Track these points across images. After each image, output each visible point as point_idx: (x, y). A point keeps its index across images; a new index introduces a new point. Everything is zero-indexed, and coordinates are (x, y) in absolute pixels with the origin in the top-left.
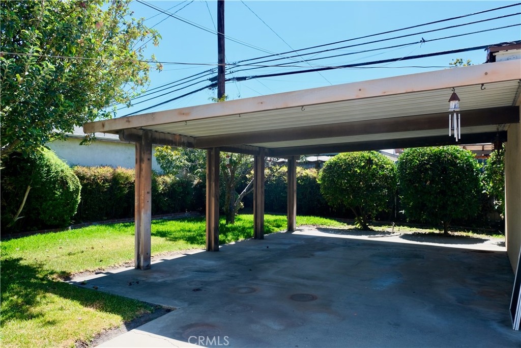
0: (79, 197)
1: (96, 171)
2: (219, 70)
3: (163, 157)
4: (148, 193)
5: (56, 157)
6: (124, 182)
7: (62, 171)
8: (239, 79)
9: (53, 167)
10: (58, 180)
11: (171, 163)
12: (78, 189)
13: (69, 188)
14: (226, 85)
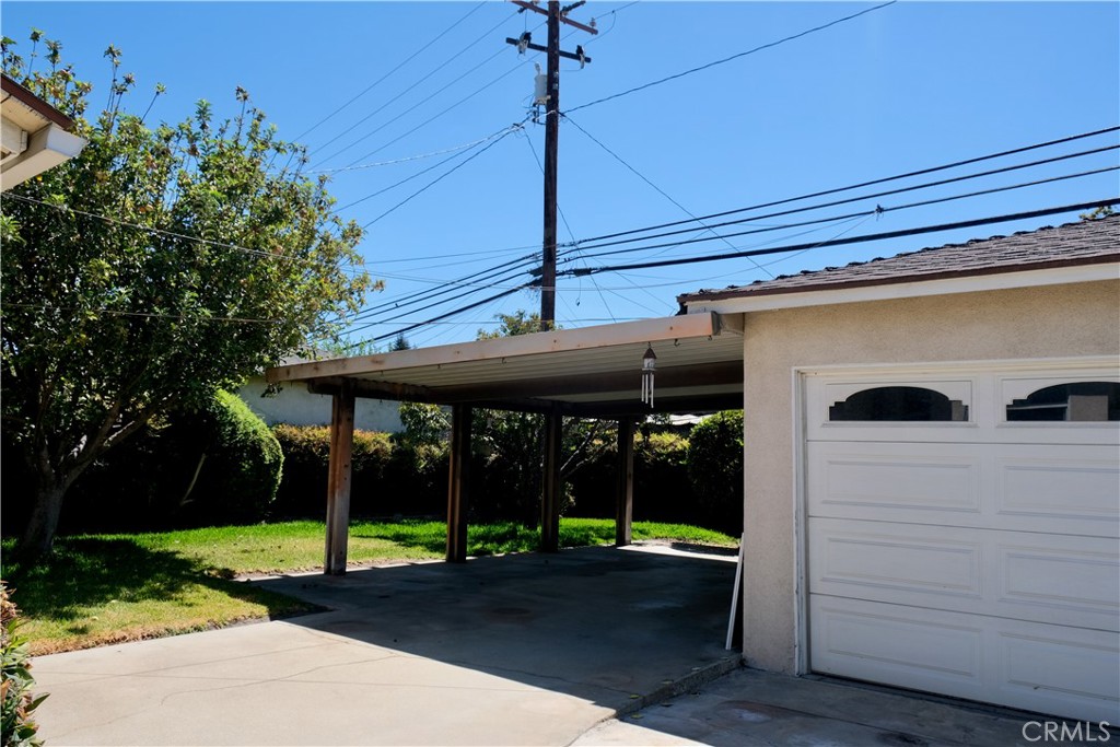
0: (280, 474)
1: (311, 433)
2: (545, 257)
3: (413, 414)
4: (346, 466)
5: (247, 411)
6: (357, 452)
7: (255, 432)
8: (579, 272)
9: (241, 426)
10: (247, 446)
11: (425, 424)
12: (277, 463)
13: (264, 459)
14: (557, 282)
